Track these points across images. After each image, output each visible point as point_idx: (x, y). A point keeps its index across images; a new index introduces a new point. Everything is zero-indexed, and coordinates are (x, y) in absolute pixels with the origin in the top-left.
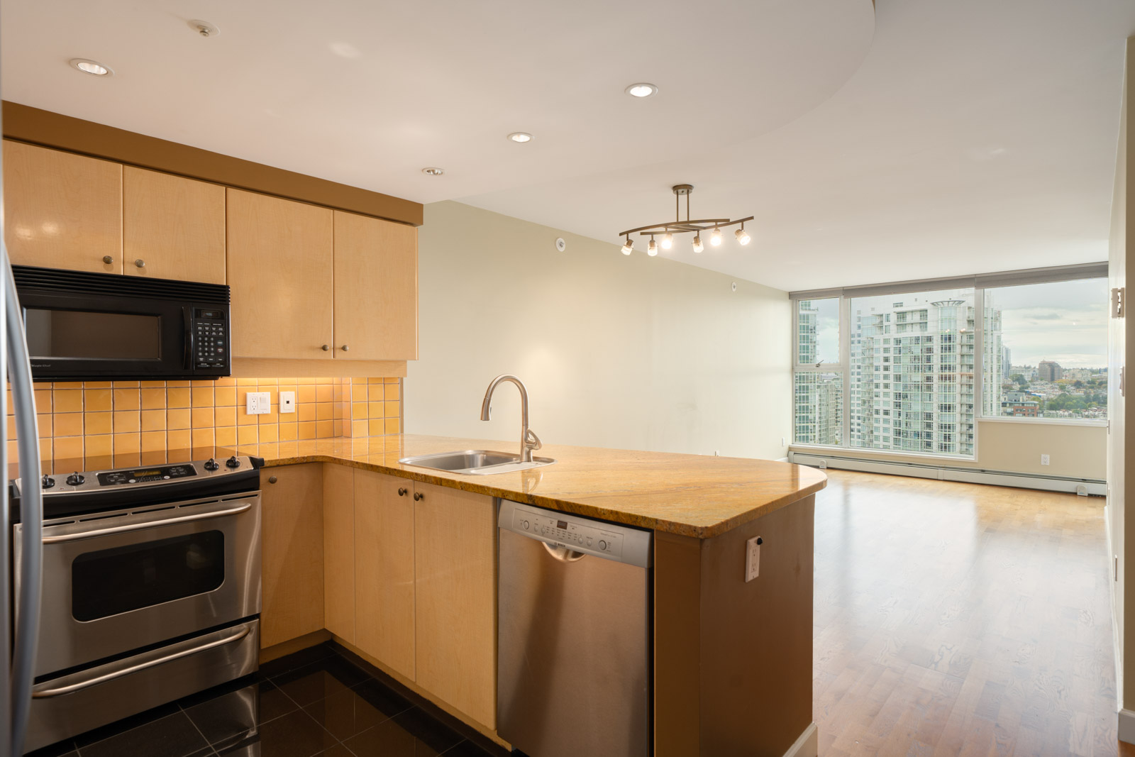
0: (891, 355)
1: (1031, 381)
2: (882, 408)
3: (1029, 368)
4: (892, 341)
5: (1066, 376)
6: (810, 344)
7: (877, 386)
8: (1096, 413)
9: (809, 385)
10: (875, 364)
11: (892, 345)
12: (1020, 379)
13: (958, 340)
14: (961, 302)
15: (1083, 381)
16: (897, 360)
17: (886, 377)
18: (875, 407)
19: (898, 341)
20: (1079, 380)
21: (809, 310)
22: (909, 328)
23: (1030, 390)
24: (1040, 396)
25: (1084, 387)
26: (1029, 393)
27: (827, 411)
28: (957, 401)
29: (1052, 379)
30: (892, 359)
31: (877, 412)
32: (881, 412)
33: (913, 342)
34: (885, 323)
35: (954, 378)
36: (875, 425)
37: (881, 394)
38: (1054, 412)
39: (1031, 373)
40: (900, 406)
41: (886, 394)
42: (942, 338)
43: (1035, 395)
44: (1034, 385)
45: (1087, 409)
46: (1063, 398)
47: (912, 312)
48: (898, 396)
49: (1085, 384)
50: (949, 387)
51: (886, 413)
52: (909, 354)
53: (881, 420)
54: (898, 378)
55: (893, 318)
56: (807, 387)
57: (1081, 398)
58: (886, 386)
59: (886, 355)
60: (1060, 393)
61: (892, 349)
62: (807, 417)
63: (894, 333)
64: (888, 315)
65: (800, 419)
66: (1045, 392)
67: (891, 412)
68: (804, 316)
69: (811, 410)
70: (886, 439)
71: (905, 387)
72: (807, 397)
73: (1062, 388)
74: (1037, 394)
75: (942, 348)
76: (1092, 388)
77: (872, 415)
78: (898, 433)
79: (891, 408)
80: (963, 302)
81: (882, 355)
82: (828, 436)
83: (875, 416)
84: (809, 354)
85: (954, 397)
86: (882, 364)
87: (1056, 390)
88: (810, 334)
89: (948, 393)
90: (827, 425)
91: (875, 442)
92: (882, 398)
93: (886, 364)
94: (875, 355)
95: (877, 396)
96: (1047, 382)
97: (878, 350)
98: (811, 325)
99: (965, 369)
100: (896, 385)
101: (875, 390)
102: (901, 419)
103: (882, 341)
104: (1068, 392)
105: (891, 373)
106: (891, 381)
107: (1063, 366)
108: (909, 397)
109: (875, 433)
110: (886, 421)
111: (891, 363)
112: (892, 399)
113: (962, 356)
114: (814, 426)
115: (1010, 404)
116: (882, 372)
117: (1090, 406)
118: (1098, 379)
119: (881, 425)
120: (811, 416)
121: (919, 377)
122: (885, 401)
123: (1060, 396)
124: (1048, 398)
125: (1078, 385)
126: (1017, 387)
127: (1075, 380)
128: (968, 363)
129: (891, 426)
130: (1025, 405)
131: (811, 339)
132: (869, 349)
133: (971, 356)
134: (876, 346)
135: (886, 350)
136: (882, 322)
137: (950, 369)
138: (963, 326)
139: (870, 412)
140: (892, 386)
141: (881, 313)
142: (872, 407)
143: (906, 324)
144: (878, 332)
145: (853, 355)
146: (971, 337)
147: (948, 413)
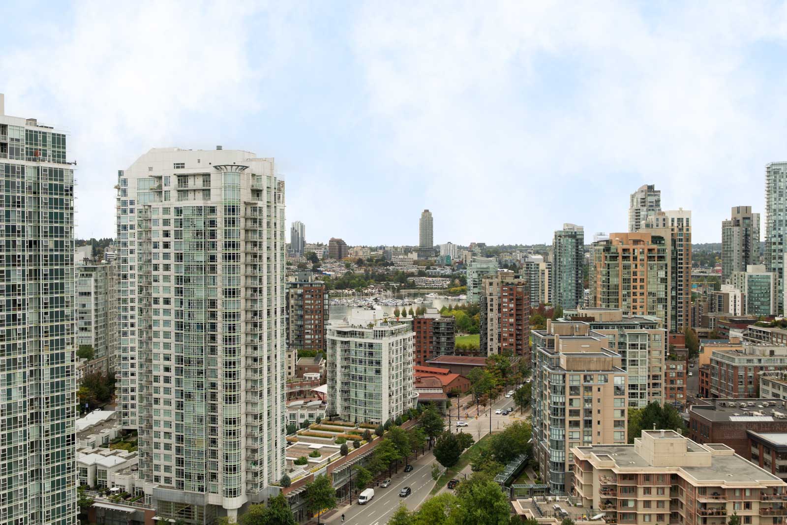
0: (172, 228)
1: (323, 259)
2: (162, 295)
3: (321, 245)
4: (172, 210)
5: (351, 254)
6: (64, 211)
7: (156, 268)
8: (374, 291)
9: (65, 267)
10: (154, 239)
11: (172, 216)
12: (313, 258)
13: (242, 212)
14: (244, 168)
15: (364, 259)
16: (178, 235)
17: (166, 256)
18: (154, 295)
19: (179, 211)
20: (361, 257)
21: (64, 163)
22: (191, 195)
23: (322, 269)
24: (330, 275)
25: (365, 265)
26: (321, 272)
27: (106, 301)
28: (242, 283)
29: (340, 258)
30: (172, 234)
31: (156, 301)
32: (161, 300)
33: (196, 212)
34: (164, 188)
35: (238, 257)
36: (154, 317)
37: (161, 278)
38: (341, 291)
39: (323, 250)
40: (182, 293)
41: (166, 278)
42: (225, 210)
43: (325, 274)
44: (325, 263)
45: (367, 288)
46: (348, 276)
47: (194, 175)
48: (179, 279)
49: (366, 262)
50: (234, 268)
51: (167, 301)
52: (192, 228)
53: (161, 311)
54: (179, 257)
55: (174, 181)
56: (62, 270)
57: (362, 276)
58: (167, 267)
59: (166, 228)
60: (346, 271)
61: (172, 222)
62: (62, 312)
63: (174, 202)
64: (167, 178)
65: (52, 317)
66: (334, 271)
67: (172, 301)
68: (56, 171)
69: (67, 302)
70: (167, 335)
71: (187, 268)
72: (62, 284)
73: (348, 266)
74: (327, 273)
75: (226, 221)
76: (370, 265)
77: (150, 305)
78: (179, 326)
79: (172, 295)
80: (247, 167)
81: (161, 228)
82: (107, 334)
83: (154, 306)
84: (64, 225)
85: (239, 279)
86: (161, 239)
87: (343, 268)
88: (64, 197)
89: (232, 275)
90: (105, 320)
91: (154, 340)
92: (161, 283)
93: (167, 239)
94: (154, 228)
95: (156, 281)
96: (335, 260)
97: (156, 222)
98: (66, 184)
99: (249, 246)
100: (177, 266)
101: (154, 273)
102: (183, 308)
103: (161, 210)
104: (352, 270)
105: (172, 250)
106: (172, 261)
107: (349, 244)
108: (191, 281)
109: (154, 328)
110: (167, 312)
111: (171, 239)
112: (172, 284)
113: (247, 231)
114: (72, 325)
115: (301, 285)
116: (161, 250)
117: (369, 284)
118: (376, 257)
119: (162, 317)
120: (67, 311)
121: (201, 257)
122: (164, 288)
123: (346, 274)
124: (336, 277)
125: (360, 262)
126: (310, 265)
127: (357, 258)
128: (253, 240)
129: (172, 318)
130: (313, 285)
131: (67, 204)
132: (146, 219)
133: (255, 231)
134: (154, 217)
135: (166, 222)
136: (160, 186)
137: (234, 247)
138: (246, 196)
139: (148, 301)
140: (172, 267)
141: (159, 174)
142: (150, 294)
143: (188, 191)
144: (157, 198)
145: (132, 227)
146: (255, 209)
147: (232, 299)
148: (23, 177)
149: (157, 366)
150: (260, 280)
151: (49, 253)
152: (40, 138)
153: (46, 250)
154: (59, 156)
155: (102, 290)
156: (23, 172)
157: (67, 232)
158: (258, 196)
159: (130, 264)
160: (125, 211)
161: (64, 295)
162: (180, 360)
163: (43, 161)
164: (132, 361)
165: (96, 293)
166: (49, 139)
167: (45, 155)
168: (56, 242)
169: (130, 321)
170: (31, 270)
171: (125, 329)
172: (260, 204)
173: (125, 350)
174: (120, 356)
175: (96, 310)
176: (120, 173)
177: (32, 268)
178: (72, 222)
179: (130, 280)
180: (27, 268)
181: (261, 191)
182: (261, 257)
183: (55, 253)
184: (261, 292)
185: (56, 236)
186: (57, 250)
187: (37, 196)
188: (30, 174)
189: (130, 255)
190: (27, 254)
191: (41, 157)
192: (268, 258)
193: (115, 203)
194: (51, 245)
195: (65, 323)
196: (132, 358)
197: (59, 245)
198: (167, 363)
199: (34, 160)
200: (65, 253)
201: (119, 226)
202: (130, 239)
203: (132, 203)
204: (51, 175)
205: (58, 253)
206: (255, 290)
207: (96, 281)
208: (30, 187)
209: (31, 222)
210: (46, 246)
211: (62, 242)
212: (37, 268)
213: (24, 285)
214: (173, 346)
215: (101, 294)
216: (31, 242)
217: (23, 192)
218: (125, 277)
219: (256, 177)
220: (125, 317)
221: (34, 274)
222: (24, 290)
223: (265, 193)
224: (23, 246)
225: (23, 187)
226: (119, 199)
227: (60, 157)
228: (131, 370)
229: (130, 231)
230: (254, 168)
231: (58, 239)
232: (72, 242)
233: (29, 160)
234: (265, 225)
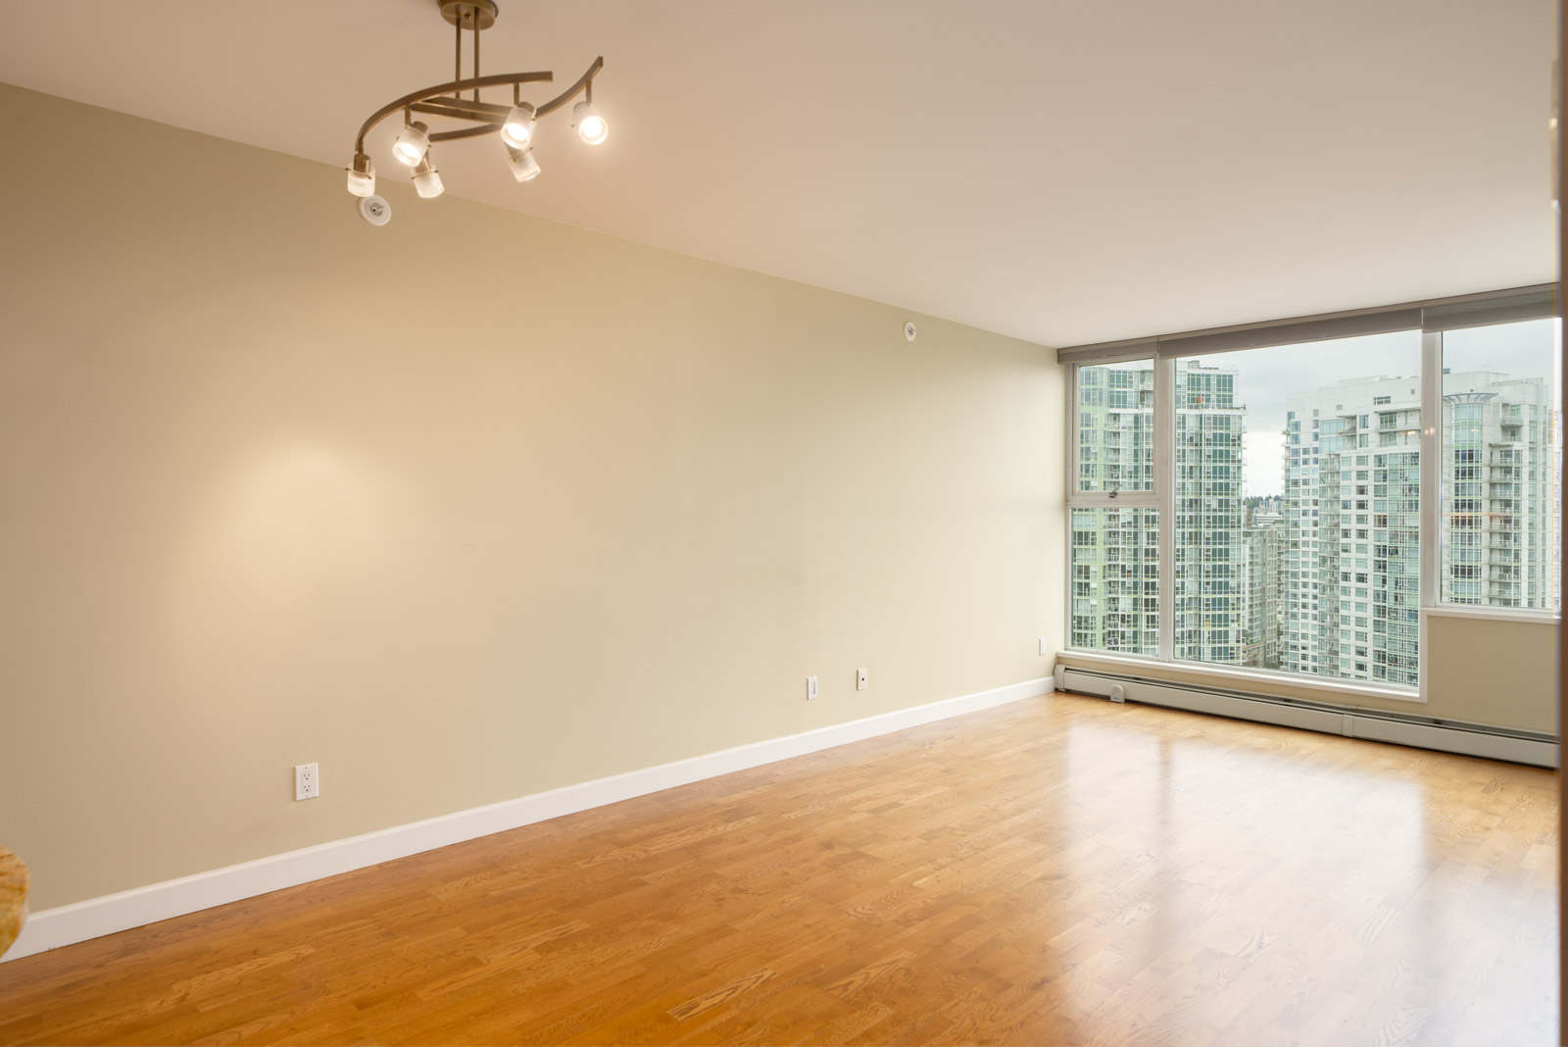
0: (1370, 483)
2: (1354, 570)
4: (1371, 460)
6: (1231, 465)
7: (1346, 534)
9: (1230, 530)
10: (1343, 497)
11: (1371, 466)
13: (1485, 459)
14: (1489, 396)
16: (1380, 491)
17: (1361, 519)
18: (1343, 569)
19: (1380, 460)
21: (1231, 408)
22: (1400, 439)
28: (1482, 557)
30: (1371, 490)
31: (1346, 577)
32: (1353, 577)
33: (1408, 461)
34: (1360, 431)
35: (1479, 521)
36: (1343, 598)
37: (1353, 548)
40: (1384, 567)
41: (1361, 548)
42: (1457, 456)
47: (1406, 412)
48: (1381, 550)
50: (1470, 538)
51: (1361, 578)
52: (1401, 482)
53: (1353, 591)
54: (1382, 521)
55: (1374, 422)
56: (1227, 534)
58: (1362, 534)
59: (1362, 483)
61: (1371, 474)
62: (1227, 583)
63: (1373, 447)
64: (1365, 418)
65: (1214, 588)
67: (1370, 578)
68: (1221, 418)
69: (1233, 572)
70: (1360, 622)
71: (1394, 536)
72: (1227, 551)
75: (1457, 472)
77: (1336, 581)
78: (1381, 611)
79: (1370, 570)
80: (1494, 395)
81: (1354, 482)
83: (1342, 583)
84: (1230, 481)
85: (1479, 554)
86: (1354, 497)
88: (1231, 448)
89: (1467, 547)
91: (1342, 627)
92: (1353, 554)
93: (1362, 497)
94: (1343, 483)
95: (1345, 551)
97: (1347, 475)
98: (1233, 432)
99: (1497, 507)
100: (1378, 533)
101: (1343, 540)
102: (1386, 588)
103: (1354, 460)
105: (1370, 512)
106: (1370, 526)
108: (1400, 553)
109: (1342, 612)
110: (1361, 592)
111: (1369, 497)
112: (1371, 556)
113: (1493, 485)
114: (1238, 599)
116: (1354, 511)
119: (1353, 598)
120: (1233, 582)
121: (1415, 520)
122: (1359, 559)
128: (1503, 498)
129: (1370, 600)
131: (1233, 457)
132: (1331, 473)
133: (1507, 485)
134: (1344, 468)
135: (1361, 475)
136: (1354, 429)
137: (1470, 506)
138: (1493, 435)
139: (1333, 576)
140: (1371, 534)
141: (1353, 414)
142: (1336, 568)
143: (1395, 432)
144: (1348, 444)
145: (1305, 482)
146: (1508, 454)
147: (1467, 580)
148: (1184, 428)
149: (1346, 662)
150: (1517, 556)
151: (1211, 514)
152: (1203, 382)
153: (1208, 510)
154: (1224, 401)
155: (1259, 560)
156: (1184, 422)
157: (1233, 490)
158: (1513, 434)
159: (1302, 528)
160: (1296, 463)
161: (1229, 563)
162: (1381, 656)
163: (1207, 407)
164: (1304, 652)
165: (1251, 563)
166: (1214, 382)
167: (1208, 400)
168: (1220, 501)
169: (1301, 600)
170: (1191, 533)
171: (1295, 610)
172: (1516, 446)
173: (1294, 636)
174: (1287, 643)
175: (1251, 585)
176: (1290, 415)
177: (1193, 530)
178: (1239, 478)
179: (1302, 549)
180: (1187, 531)
181: (1519, 427)
182: (1517, 523)
183: (1219, 514)
184: (1517, 572)
185: (1221, 494)
186: (1221, 511)
187: (1198, 448)
188: (1191, 425)
189: (1302, 518)
190: (1187, 514)
191: (1204, 403)
192: (1531, 524)
193: (1282, 451)
194: (1215, 504)
195: (1230, 596)
196: (1304, 648)
197: (1224, 504)
198: (1361, 659)
199: (1197, 407)
200: (1230, 514)
201: (1287, 481)
202: (1303, 497)
203: (1306, 451)
204: (1215, 423)
205: (1223, 514)
206: (1507, 569)
207: (1252, 548)
208: (1191, 439)
209: (1191, 478)
210: (1209, 506)
211: (1227, 501)
212: (1198, 530)
213: (1183, 550)
214: (1370, 637)
215: (1257, 564)
216: (1191, 500)
217: (1184, 444)
218: (1295, 544)
219: (1509, 408)
220: (1295, 596)
221: (1195, 538)
222: (1183, 555)
223: (1526, 431)
224: (1183, 505)
225: (1184, 439)
226: (1288, 448)
227: (1226, 401)
228: (1301, 662)
229: (1302, 487)
230: (1507, 394)
231: (1223, 497)
232: (1239, 501)
233: (1191, 407)
234: (1525, 475)
